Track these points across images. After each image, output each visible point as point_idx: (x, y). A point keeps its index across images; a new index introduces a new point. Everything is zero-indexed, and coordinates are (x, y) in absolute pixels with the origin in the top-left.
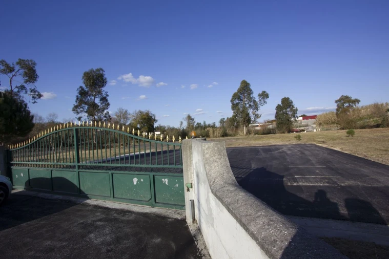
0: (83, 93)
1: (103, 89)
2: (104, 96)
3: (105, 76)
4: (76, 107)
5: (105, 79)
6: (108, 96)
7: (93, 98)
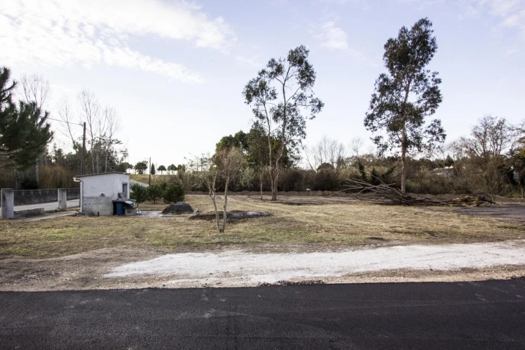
0: (385, 88)
1: (426, 67)
2: (431, 84)
3: (432, 36)
4: (371, 117)
5: (433, 42)
6: (438, 81)
7: (403, 93)
